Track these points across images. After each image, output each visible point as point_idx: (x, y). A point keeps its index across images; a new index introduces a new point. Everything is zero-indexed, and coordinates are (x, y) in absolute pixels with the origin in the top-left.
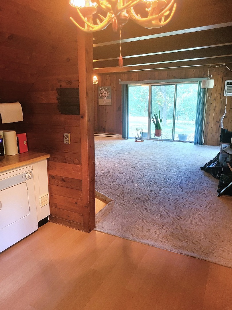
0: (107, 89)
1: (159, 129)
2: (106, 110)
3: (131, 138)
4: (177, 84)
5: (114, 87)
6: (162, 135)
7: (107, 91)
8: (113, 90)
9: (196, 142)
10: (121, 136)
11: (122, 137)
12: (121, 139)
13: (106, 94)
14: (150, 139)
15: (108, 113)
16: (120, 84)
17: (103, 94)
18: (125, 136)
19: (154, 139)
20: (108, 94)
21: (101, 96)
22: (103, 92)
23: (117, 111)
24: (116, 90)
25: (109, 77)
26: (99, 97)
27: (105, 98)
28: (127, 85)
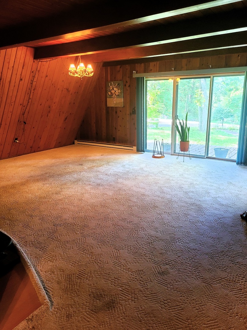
0: (118, 85)
1: (186, 141)
2: (116, 112)
3: (149, 151)
4: (213, 77)
5: (127, 82)
6: (190, 150)
7: (117, 87)
8: (125, 85)
9: (240, 161)
10: (135, 148)
11: (136, 150)
12: (134, 153)
13: (116, 91)
14: (174, 154)
15: (119, 117)
16: (133, 77)
17: (113, 92)
18: (141, 149)
19: (179, 155)
20: (119, 91)
21: (110, 94)
22: (113, 89)
23: (131, 114)
24: (129, 86)
25: (121, 67)
26: (108, 96)
27: (116, 96)
28: (144, 78)
